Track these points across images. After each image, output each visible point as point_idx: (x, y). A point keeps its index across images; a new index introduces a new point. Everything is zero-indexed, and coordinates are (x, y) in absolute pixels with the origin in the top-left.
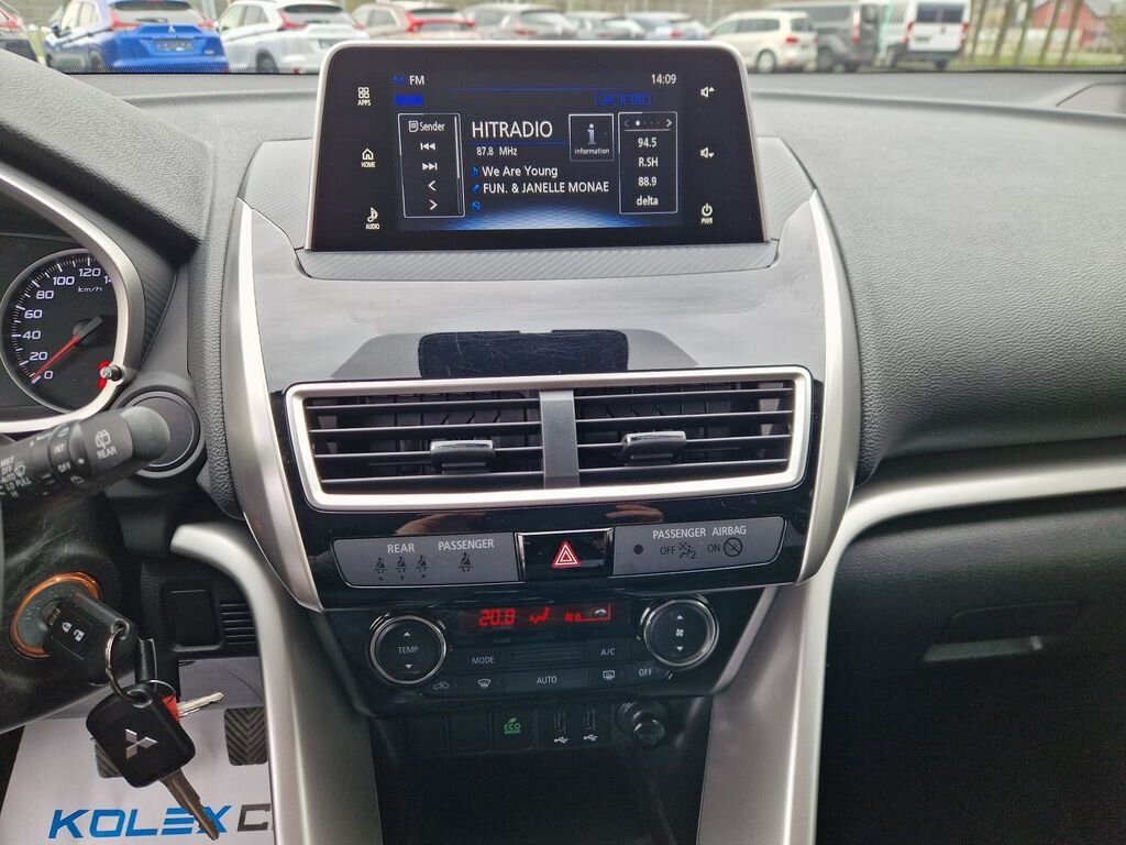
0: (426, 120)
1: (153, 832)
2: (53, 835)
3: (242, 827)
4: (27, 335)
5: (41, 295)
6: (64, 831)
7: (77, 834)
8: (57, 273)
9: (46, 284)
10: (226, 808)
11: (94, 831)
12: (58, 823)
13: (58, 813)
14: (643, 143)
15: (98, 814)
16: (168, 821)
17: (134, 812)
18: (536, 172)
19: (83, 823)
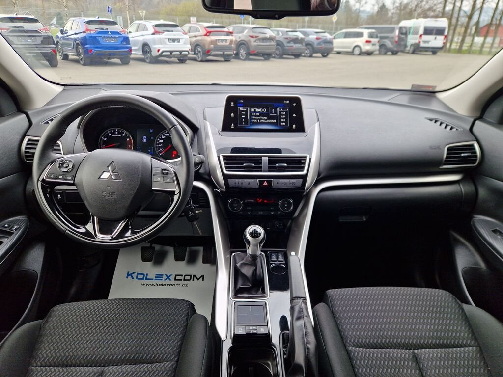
0: (243, 108)
1: (153, 279)
2: (127, 278)
3: (175, 280)
4: (160, 145)
5: (163, 137)
6: (130, 277)
7: (133, 278)
8: (166, 133)
9: (164, 135)
10: (171, 275)
11: (137, 278)
12: (129, 275)
13: (128, 272)
14: (282, 113)
15: (138, 274)
16: (156, 277)
17: (147, 275)
18: (263, 118)
19: (134, 276)
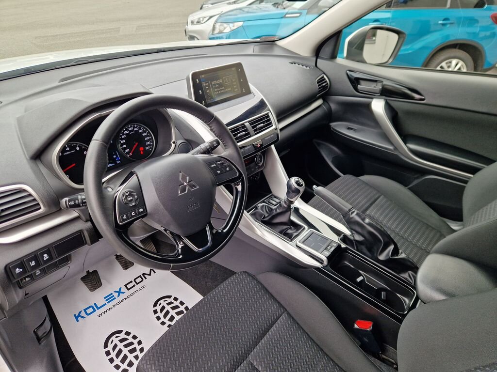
0: (206, 83)
1: (105, 304)
2: (78, 321)
3: (128, 289)
4: (123, 147)
5: (123, 137)
6: (79, 319)
7: (84, 317)
8: (124, 131)
9: (123, 134)
10: (120, 289)
11: (88, 314)
12: (77, 318)
13: (75, 315)
14: (233, 80)
15: (85, 310)
16: (107, 300)
17: (95, 304)
18: (222, 88)
19: (83, 314)
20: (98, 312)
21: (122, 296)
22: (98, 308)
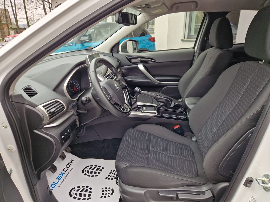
11: (53, 188)
15: (51, 186)
17: (54, 182)
20: (57, 185)
21: (65, 175)
22: (57, 184)
